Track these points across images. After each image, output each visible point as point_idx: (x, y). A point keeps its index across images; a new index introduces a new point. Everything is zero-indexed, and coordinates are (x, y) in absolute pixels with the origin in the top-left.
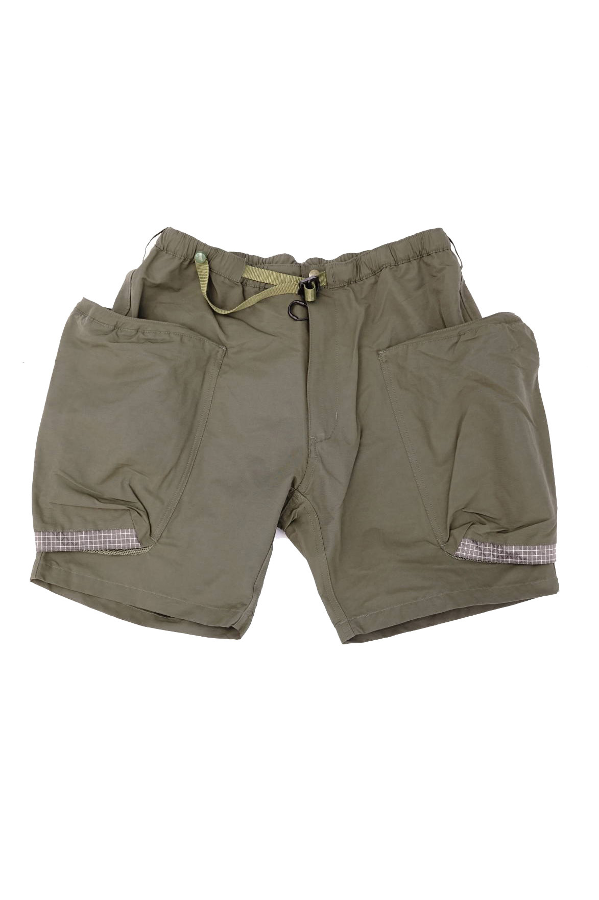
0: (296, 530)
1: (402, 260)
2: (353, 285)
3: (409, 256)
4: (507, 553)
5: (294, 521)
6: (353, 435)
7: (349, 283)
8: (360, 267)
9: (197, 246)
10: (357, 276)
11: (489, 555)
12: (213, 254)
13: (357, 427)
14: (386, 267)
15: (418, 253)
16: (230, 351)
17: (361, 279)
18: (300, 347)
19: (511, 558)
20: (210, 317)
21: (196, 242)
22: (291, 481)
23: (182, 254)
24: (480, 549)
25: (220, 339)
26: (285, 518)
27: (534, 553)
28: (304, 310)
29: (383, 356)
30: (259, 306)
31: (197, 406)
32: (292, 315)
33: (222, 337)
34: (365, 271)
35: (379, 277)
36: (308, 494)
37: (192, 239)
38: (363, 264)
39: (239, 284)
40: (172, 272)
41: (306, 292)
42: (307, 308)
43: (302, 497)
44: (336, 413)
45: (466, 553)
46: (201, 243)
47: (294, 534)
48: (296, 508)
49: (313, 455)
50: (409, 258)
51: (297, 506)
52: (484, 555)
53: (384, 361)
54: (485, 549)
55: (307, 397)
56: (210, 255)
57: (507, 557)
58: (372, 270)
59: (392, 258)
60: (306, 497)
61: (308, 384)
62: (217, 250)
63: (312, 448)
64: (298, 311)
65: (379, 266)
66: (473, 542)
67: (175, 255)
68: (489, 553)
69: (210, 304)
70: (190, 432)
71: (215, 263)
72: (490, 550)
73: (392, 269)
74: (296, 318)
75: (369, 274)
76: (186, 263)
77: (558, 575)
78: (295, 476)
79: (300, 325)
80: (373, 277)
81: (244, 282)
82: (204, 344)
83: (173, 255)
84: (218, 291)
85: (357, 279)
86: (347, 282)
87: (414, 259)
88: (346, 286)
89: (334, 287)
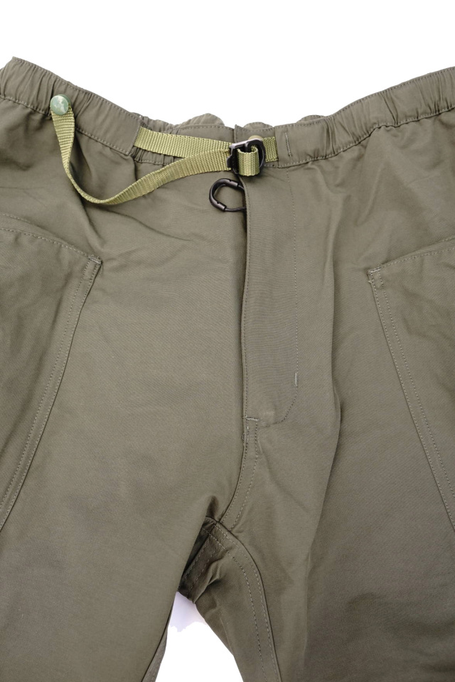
0: (218, 603)
1: (406, 117)
2: (323, 163)
3: (417, 109)
5: (215, 584)
6: (328, 415)
7: (316, 157)
8: (333, 133)
9: (55, 85)
10: (328, 147)
12: (81, 101)
13: (335, 399)
14: (380, 128)
15: (432, 107)
16: (107, 266)
17: (335, 154)
18: (230, 256)
20: (76, 208)
21: (53, 79)
22: (206, 506)
23: (29, 99)
25: (89, 245)
26: (195, 578)
28: (237, 195)
29: (377, 276)
30: (161, 193)
31: (41, 359)
32: (215, 202)
33: (94, 241)
34: (342, 138)
35: (365, 147)
36: (240, 532)
37: (46, 73)
38: (339, 127)
39: (129, 157)
40: (11, 130)
41: (241, 158)
42: (243, 192)
43: (230, 537)
44: (296, 374)
46: (62, 81)
47: (213, 611)
48: (219, 559)
49: (251, 453)
50: (417, 113)
51: (220, 554)
53: (379, 286)
55: (240, 343)
56: (77, 103)
58: (353, 134)
59: (389, 113)
60: (236, 537)
61: (243, 319)
62: (89, 95)
63: (249, 439)
64: (228, 197)
65: (366, 129)
67: (16, 102)
69: (79, 190)
70: (26, 406)
71: (86, 119)
73: (388, 131)
74: (223, 207)
75: (350, 142)
76: (38, 117)
78: (215, 495)
79: (231, 220)
80: (356, 148)
81: (137, 156)
82: (59, 251)
83: (14, 102)
84: (91, 166)
85: (328, 152)
86: (311, 157)
87: (427, 116)
88: (310, 163)
89: (288, 165)
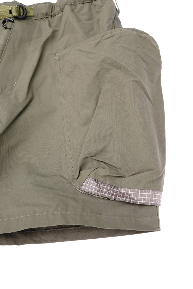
1: (79, 2)
2: (50, 18)
4: (120, 193)
7: (47, 16)
8: (55, 7)
10: (52, 12)
11: (106, 192)
17: (55, 15)
19: (123, 197)
24: (100, 187)
27: (141, 195)
29: (58, 56)
34: (57, 9)
38: (57, 5)
45: (88, 188)
52: (102, 192)
53: (58, 59)
54: (103, 188)
57: (120, 196)
58: (61, 8)
66: (95, 180)
68: (106, 191)
72: (107, 189)
73: (72, 6)
74: (5, 27)
75: (59, 11)
77: (160, 216)
80: (62, 13)
85: (52, 14)
86: (45, 15)
87: (87, 2)
88: (45, 18)
89: (38, 18)
